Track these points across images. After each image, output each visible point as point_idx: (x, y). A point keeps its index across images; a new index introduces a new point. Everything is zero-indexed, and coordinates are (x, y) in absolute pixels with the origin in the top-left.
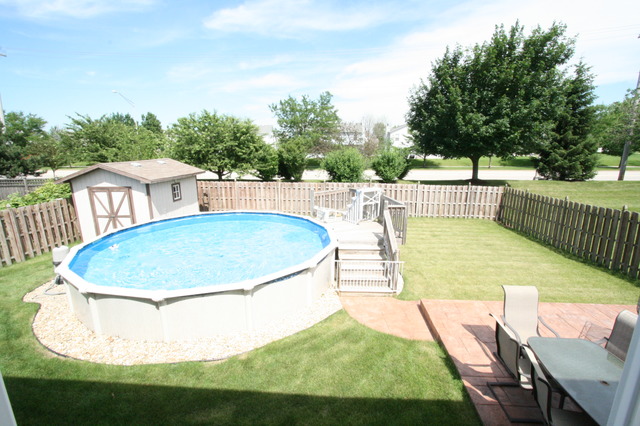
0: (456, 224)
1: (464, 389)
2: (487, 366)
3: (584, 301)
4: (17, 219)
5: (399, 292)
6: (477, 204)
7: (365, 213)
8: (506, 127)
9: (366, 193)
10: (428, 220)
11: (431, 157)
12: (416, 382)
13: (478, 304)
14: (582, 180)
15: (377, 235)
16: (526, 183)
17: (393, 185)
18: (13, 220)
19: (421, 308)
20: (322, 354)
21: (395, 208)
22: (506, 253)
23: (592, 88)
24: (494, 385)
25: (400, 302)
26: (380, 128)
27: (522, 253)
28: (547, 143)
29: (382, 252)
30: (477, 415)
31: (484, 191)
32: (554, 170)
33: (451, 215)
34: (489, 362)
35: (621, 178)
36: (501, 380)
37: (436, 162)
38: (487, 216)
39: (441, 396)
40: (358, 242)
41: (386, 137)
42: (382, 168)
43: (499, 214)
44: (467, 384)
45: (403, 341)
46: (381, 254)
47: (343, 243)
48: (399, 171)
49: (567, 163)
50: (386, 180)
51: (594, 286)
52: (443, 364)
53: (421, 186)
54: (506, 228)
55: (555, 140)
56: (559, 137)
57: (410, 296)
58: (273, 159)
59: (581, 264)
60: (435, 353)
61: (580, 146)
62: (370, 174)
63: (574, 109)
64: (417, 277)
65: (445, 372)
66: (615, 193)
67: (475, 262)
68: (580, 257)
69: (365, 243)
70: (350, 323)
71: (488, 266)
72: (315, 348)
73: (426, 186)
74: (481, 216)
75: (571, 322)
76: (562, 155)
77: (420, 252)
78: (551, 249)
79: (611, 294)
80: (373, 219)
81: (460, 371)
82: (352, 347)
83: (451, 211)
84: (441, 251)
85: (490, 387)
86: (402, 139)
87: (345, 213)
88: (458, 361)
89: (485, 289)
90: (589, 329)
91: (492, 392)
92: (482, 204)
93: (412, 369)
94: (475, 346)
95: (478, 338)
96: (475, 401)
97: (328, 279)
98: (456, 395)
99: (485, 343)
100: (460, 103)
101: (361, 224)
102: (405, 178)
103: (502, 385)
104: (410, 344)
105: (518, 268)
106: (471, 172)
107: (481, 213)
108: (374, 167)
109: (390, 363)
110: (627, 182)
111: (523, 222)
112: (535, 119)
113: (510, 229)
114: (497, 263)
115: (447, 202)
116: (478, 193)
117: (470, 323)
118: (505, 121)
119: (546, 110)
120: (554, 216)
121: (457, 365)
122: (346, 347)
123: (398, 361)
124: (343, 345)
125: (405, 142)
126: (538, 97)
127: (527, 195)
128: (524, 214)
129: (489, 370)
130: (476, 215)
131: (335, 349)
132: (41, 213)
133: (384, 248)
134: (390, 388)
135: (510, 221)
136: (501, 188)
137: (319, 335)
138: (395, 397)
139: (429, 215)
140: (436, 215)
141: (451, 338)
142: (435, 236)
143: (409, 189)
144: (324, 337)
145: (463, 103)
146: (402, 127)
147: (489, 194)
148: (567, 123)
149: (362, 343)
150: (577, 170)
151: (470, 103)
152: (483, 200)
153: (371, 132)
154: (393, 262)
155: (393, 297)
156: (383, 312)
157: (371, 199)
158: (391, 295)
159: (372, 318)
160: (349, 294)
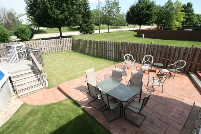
0: (60, 54)
1: (83, 109)
2: (86, 98)
3: (101, 69)
5: (47, 86)
6: (65, 45)
7: (19, 57)
8: (68, 15)
9: (17, 47)
10: (48, 54)
11: (41, 28)
12: (67, 115)
13: (77, 79)
14: (91, 34)
15: (29, 65)
16: (77, 36)
17: (29, 42)
19: (59, 89)
20: (21, 128)
21: (35, 52)
22: (78, 60)
23: (89, 4)
24: (90, 103)
25: (49, 90)
26: (11, 15)
27: (83, 59)
28: (81, 22)
29: (35, 72)
30: (89, 114)
31: (66, 40)
32: (84, 31)
33: (57, 51)
34: (86, 96)
35: (99, 32)
36: (91, 100)
37: (44, 31)
38: (69, 49)
39: (77, 115)
40: (21, 71)
41: (16, 19)
42: (20, 34)
43: (72, 47)
44: (83, 107)
45: (57, 103)
46: (34, 73)
47: (12, 73)
48: (30, 35)
49: (87, 29)
50: (24, 40)
51: (102, 64)
52: (73, 104)
53: (42, 41)
54: (76, 52)
55: (82, 21)
56: (83, 20)
57: (52, 86)
59: (97, 58)
60: (69, 102)
61: (89, 23)
62: (14, 38)
63: (86, 10)
64: (52, 78)
65: (75, 107)
66: (99, 36)
67: (70, 66)
68: (97, 56)
69: (25, 70)
70: (30, 108)
71: (75, 66)
72: (16, 128)
73: (44, 41)
74: (67, 49)
75: (101, 75)
76: (85, 26)
77: (50, 68)
78: (89, 56)
79: (106, 65)
80: (24, 59)
81: (80, 104)
82: (35, 117)
83: (56, 49)
84: (57, 65)
85: (89, 104)
86: (25, 20)
87: (7, 59)
88: (78, 101)
89: (76, 74)
90: (106, 76)
91: (91, 105)
92: (67, 45)
93: (64, 112)
94: (81, 93)
95: (81, 91)
96: (87, 111)
97: (10, 93)
98: (81, 112)
99: (83, 91)
100: (48, 5)
101: (18, 62)
102: (33, 38)
103: (92, 102)
104: (60, 103)
105: (83, 64)
106: (59, 33)
107: (67, 48)
108: (15, 34)
109: (55, 114)
110: (101, 33)
111: (80, 49)
112: (76, 13)
113: (77, 52)
114: (77, 64)
115: (54, 46)
116: (64, 41)
117: (77, 87)
118: (67, 13)
119: (78, 10)
120: (88, 45)
121: (78, 102)
122: (33, 118)
123: (58, 112)
124: (30, 119)
125: (27, 22)
126: (75, 5)
127: (79, 40)
128: (80, 46)
129: (87, 99)
130: (65, 49)
131: (27, 123)
133: (35, 70)
134: (59, 124)
135: (76, 50)
136: (71, 38)
137: (16, 121)
138: (62, 126)
139: (48, 52)
140: (51, 52)
141: (73, 95)
142: (53, 60)
143: (37, 43)
144: (19, 120)
145: (50, 5)
146: (23, 15)
147: (68, 41)
148: (85, 15)
149: (40, 113)
150: (90, 31)
151: (53, 5)
152: (66, 44)
153: (7, 17)
154: (41, 75)
155: (46, 89)
156: (44, 96)
157: (21, 49)
158: (44, 88)
159: (40, 101)
160: (24, 95)
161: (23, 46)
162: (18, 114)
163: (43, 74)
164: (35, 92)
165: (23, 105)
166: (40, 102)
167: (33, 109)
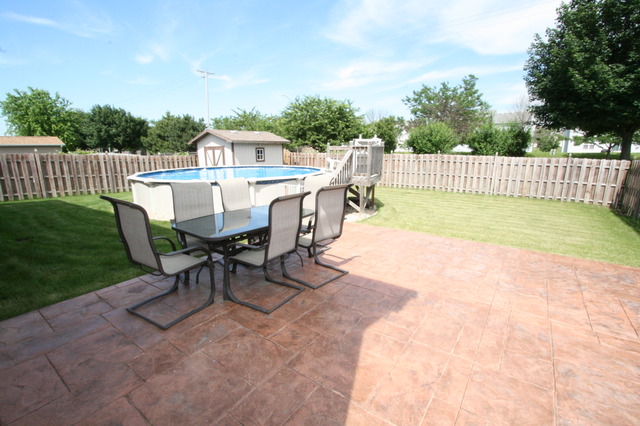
6: (581, 183)
10: (505, 200)
33: (540, 196)
38: (597, 200)
53: (499, 158)
73: (506, 158)
74: (587, 199)
83: (540, 190)
92: (591, 183)
107: (588, 195)
115: (535, 178)
116: (584, 168)
130: (579, 198)
136: (625, 162)
139: (509, 193)
140: (517, 194)
143: (483, 162)
147: (602, 169)
152: (591, 179)
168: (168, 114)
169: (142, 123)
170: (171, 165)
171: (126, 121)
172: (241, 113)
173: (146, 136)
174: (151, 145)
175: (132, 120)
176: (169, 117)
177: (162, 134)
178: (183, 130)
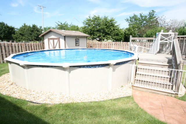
4: (26, 46)
9: (162, 35)
15: (168, 58)
18: (25, 47)
40: (152, 60)
46: (169, 68)
47: (142, 60)
58: (121, 34)
69: (158, 61)
80: (167, 53)
101: (158, 54)
132: (34, 46)
133: (172, 65)
154: (177, 70)
155: (175, 97)
156: (163, 105)
157: (166, 39)
158: (173, 95)
159: (152, 107)
160: (140, 89)
161: (171, 35)
162: (115, 102)
163: (179, 70)
164: (155, 93)
165: (128, 97)
166: (151, 109)
167: (132, 109)
168: (25, 24)
169: (12, 29)
170: (30, 49)
171: (5, 28)
172: (60, 24)
173: (15, 34)
174: (17, 38)
175: (8, 27)
176: (25, 26)
177: (22, 33)
178: (32, 31)
